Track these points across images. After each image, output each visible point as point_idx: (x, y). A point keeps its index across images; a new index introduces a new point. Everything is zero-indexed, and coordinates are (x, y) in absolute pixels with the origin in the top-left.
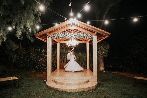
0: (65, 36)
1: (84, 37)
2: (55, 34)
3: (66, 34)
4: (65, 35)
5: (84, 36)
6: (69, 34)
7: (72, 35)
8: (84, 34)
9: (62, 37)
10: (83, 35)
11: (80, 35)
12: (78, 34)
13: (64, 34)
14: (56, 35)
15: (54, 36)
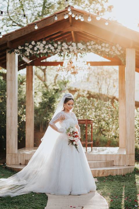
0: (53, 50)
1: (102, 52)
2: (27, 44)
3: (56, 45)
4: (52, 48)
5: (103, 49)
6: (64, 44)
7: (70, 47)
8: (103, 45)
9: (45, 51)
10: (100, 47)
11: (93, 47)
12: (88, 44)
13: (50, 46)
14: (31, 46)
15: (26, 48)
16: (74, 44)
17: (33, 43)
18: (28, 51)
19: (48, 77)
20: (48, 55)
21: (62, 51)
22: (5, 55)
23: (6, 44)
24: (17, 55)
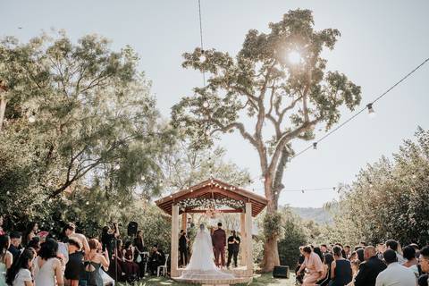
0: (201, 204)
1: (231, 205)
2: (185, 200)
3: (202, 201)
6: (208, 200)
7: (211, 202)
9: (196, 205)
10: (230, 202)
11: (226, 202)
12: (223, 200)
13: (199, 201)
14: (187, 202)
15: (184, 203)
16: (214, 200)
17: (189, 199)
21: (206, 204)
22: (171, 206)
23: (172, 200)
24: (178, 207)
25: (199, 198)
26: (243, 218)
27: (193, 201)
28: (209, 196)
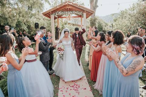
2: (56, 12)
10: (76, 13)
12: (73, 12)
16: (69, 12)
17: (58, 12)
18: (57, 14)
19: (63, 21)
20: (62, 15)
21: (66, 14)
22: (50, 16)
23: (50, 13)
24: (53, 16)
25: (63, 11)
26: (81, 20)
27: (60, 13)
28: (67, 10)
